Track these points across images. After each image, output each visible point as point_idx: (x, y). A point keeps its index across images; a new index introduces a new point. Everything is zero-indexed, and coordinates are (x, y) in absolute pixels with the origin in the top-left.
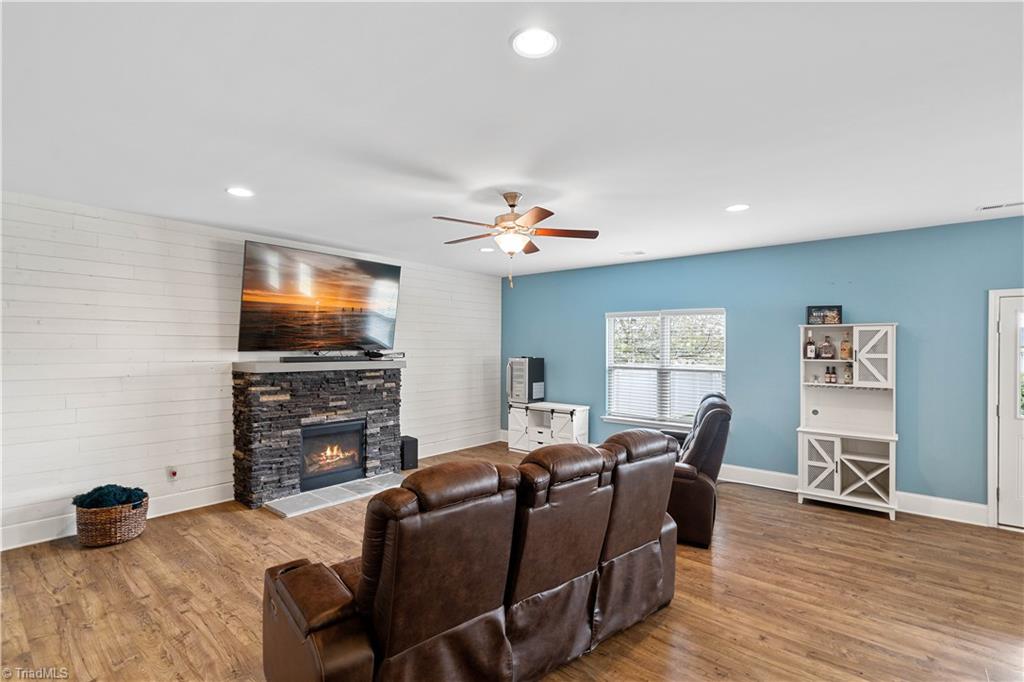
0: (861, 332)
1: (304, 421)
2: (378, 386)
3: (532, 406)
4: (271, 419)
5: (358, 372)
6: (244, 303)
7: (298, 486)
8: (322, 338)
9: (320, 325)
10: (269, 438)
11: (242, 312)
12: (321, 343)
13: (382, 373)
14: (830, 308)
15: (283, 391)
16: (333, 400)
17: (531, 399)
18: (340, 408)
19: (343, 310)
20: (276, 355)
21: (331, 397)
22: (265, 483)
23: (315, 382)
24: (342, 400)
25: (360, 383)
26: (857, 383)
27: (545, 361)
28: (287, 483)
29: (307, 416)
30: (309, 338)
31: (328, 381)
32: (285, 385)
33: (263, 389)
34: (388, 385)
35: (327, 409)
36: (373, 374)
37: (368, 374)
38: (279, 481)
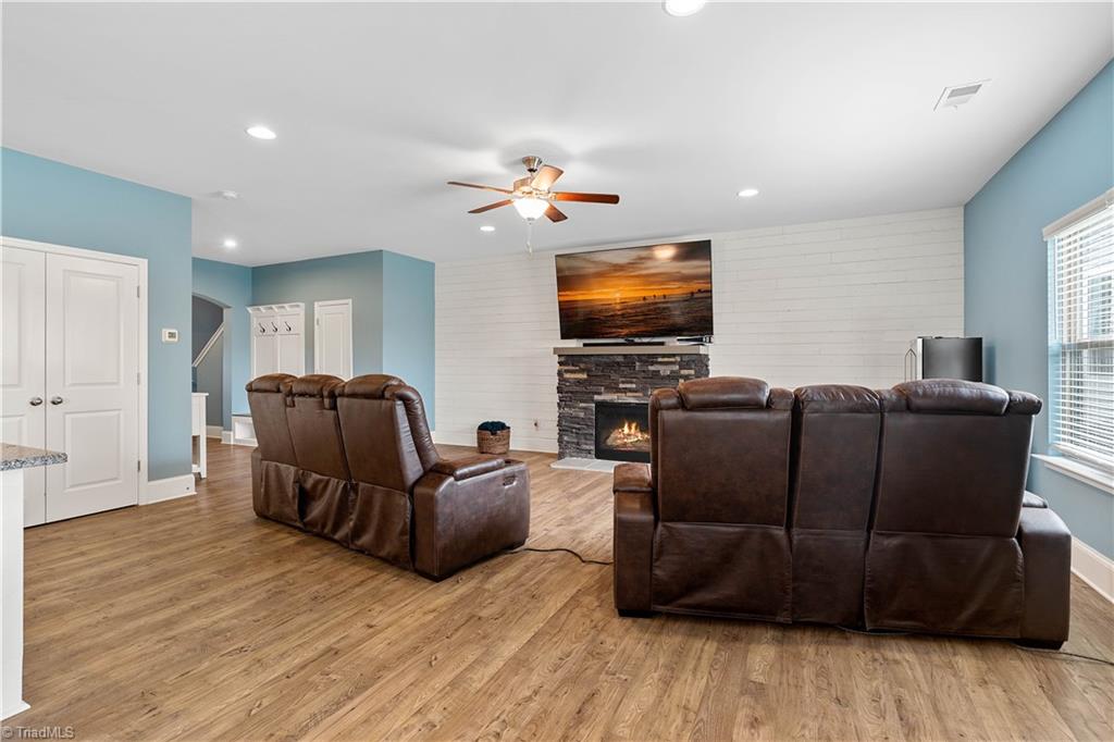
1: (596, 397)
2: (672, 372)
4: (572, 392)
5: (649, 356)
7: (593, 452)
8: (626, 326)
9: (623, 315)
10: (570, 407)
11: (560, 310)
13: (678, 359)
15: (582, 371)
16: (623, 382)
18: (631, 390)
19: (644, 299)
20: (583, 342)
21: (621, 380)
22: (568, 442)
23: (607, 365)
24: (632, 383)
25: (651, 368)
28: (584, 447)
29: (600, 394)
30: (614, 327)
31: (618, 364)
32: (582, 366)
33: (566, 368)
34: (685, 372)
35: (619, 391)
36: (666, 359)
37: (660, 360)
38: (578, 444)
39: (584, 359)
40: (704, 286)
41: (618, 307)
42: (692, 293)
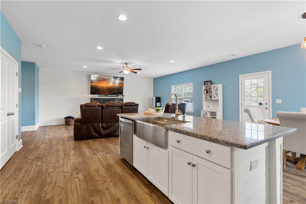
0: (213, 87)
3: (157, 108)
5: (113, 99)
6: (91, 85)
8: (106, 92)
9: (106, 90)
11: (91, 87)
12: (106, 93)
13: (119, 99)
14: (209, 81)
17: (156, 106)
20: (98, 95)
23: (104, 101)
25: (114, 101)
26: (213, 99)
27: (161, 98)
31: (107, 100)
32: (98, 101)
33: (94, 101)
34: (120, 102)
37: (116, 99)
39: (99, 99)
40: (122, 86)
41: (105, 88)
42: (120, 87)
